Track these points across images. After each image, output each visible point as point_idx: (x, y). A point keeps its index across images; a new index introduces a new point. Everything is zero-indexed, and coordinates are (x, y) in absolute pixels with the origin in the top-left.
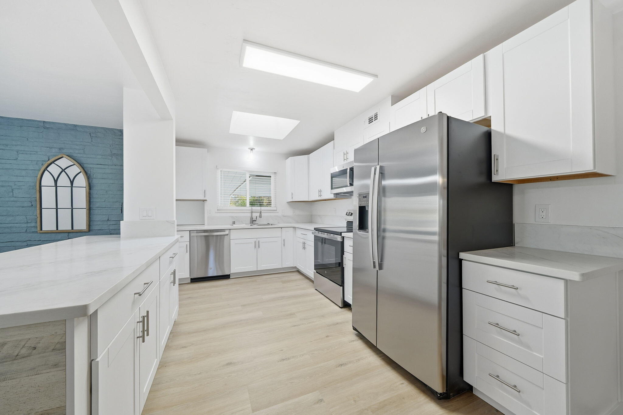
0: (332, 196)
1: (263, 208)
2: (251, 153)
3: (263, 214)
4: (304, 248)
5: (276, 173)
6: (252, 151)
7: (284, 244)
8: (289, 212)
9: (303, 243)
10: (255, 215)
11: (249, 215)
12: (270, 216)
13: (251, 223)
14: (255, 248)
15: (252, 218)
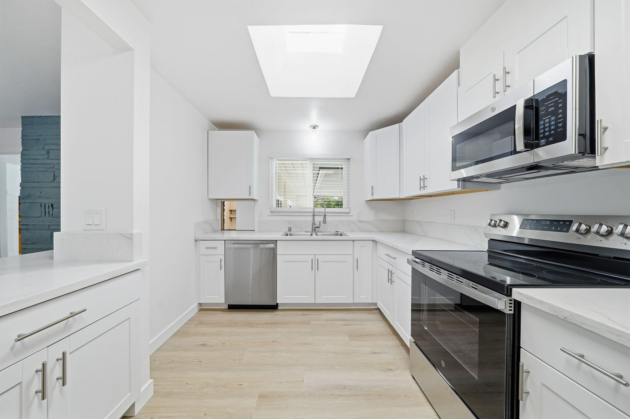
0: (454, 186)
1: (328, 210)
2: (314, 133)
3: (328, 218)
4: (391, 281)
5: (349, 159)
6: (314, 130)
7: (357, 267)
8: (369, 215)
9: (389, 272)
10: (318, 219)
11: (311, 219)
12: (340, 221)
13: (312, 231)
14: (312, 270)
15: (314, 223)
